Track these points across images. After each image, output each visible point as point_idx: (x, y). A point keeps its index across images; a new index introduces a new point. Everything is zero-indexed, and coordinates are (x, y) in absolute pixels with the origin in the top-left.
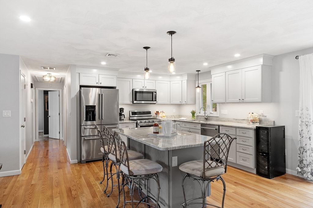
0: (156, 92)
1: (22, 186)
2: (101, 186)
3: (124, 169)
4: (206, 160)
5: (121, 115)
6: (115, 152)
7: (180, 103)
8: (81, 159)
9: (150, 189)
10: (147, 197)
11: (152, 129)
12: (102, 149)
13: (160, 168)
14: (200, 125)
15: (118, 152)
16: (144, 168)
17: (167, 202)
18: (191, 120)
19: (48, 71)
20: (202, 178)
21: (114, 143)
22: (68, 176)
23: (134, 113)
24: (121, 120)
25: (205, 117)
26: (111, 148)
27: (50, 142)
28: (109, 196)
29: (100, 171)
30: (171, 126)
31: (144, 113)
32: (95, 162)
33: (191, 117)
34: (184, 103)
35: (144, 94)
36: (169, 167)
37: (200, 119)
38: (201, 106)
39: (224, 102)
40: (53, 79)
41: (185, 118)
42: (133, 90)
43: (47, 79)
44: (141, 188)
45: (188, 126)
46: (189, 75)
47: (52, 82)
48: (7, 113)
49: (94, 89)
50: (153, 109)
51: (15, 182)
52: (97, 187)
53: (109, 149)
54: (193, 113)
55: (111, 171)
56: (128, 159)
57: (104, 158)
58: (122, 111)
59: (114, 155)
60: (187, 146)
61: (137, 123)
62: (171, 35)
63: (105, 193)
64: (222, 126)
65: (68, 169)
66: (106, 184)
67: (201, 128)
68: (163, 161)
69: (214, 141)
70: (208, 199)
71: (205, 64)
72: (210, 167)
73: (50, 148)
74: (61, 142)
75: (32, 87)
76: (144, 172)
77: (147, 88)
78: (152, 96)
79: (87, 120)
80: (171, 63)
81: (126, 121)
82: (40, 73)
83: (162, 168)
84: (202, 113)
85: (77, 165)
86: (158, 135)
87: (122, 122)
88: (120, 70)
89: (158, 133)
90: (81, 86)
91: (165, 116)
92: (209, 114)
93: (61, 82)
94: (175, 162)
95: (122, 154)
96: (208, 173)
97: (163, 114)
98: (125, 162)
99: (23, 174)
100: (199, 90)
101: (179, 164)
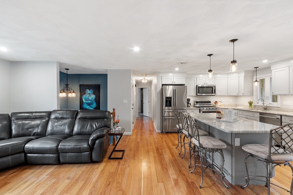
0: (215, 87)
1: (133, 141)
2: (176, 150)
3: (195, 141)
4: (272, 146)
5: (188, 103)
6: (187, 129)
7: (237, 95)
8: (162, 131)
9: (214, 160)
10: (212, 165)
11: (215, 115)
12: (177, 126)
13: (224, 146)
14: (259, 114)
15: (190, 129)
16: (211, 143)
17: (230, 172)
18: (249, 109)
19: (144, 77)
20: (268, 160)
21: (187, 123)
22: (156, 140)
23: (197, 102)
24: (188, 107)
25: (264, 107)
26: (185, 126)
27: (144, 118)
28: (182, 158)
29: (175, 140)
30: (233, 113)
31: (205, 102)
32: (171, 134)
33: (249, 107)
34: (241, 94)
35: (204, 88)
36: (232, 145)
37: (258, 108)
38: (259, 97)
39: (288, 94)
40: (146, 81)
41: (242, 107)
42: (197, 86)
43: (143, 81)
44: (206, 157)
45: (245, 113)
46: (246, 72)
47: (146, 83)
48: (125, 101)
49: (170, 86)
50: (212, 99)
51: (129, 138)
52: (174, 150)
53: (183, 126)
54: (250, 103)
55: (184, 141)
56: (198, 135)
57: (179, 132)
58: (189, 101)
59: (187, 131)
60: (251, 131)
61: (200, 109)
62: (233, 42)
63: (180, 155)
64: (286, 116)
65: (155, 135)
66: (180, 149)
67: (260, 117)
68: (226, 140)
69: (282, 130)
70: (272, 180)
71: (265, 61)
72: (276, 152)
73: (144, 122)
74: (150, 119)
75: (136, 86)
76: (211, 147)
77: (207, 84)
78: (211, 90)
79: (166, 106)
80: (233, 64)
81: (192, 107)
82: (139, 78)
83: (226, 146)
84: (260, 103)
85: (160, 134)
86: (221, 120)
87: (189, 108)
88: (188, 73)
89: (220, 118)
90: (163, 85)
91: (222, 105)
92: (269, 105)
93: (150, 83)
94: (237, 142)
95: (194, 132)
96: (274, 158)
97: (221, 103)
98: (196, 137)
99: (133, 135)
100: (256, 84)
101: (242, 144)
